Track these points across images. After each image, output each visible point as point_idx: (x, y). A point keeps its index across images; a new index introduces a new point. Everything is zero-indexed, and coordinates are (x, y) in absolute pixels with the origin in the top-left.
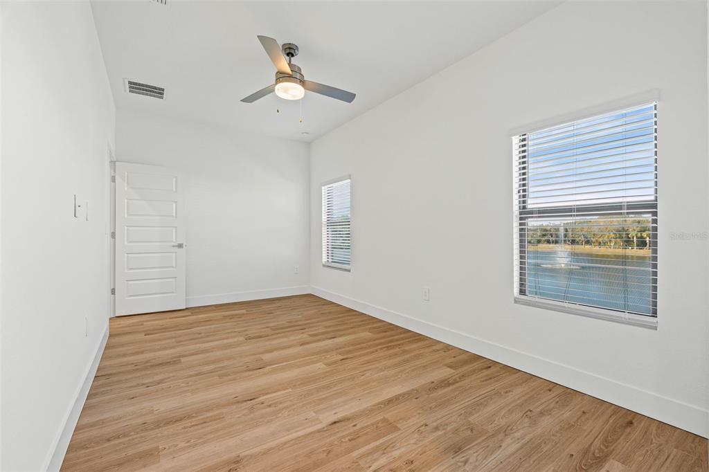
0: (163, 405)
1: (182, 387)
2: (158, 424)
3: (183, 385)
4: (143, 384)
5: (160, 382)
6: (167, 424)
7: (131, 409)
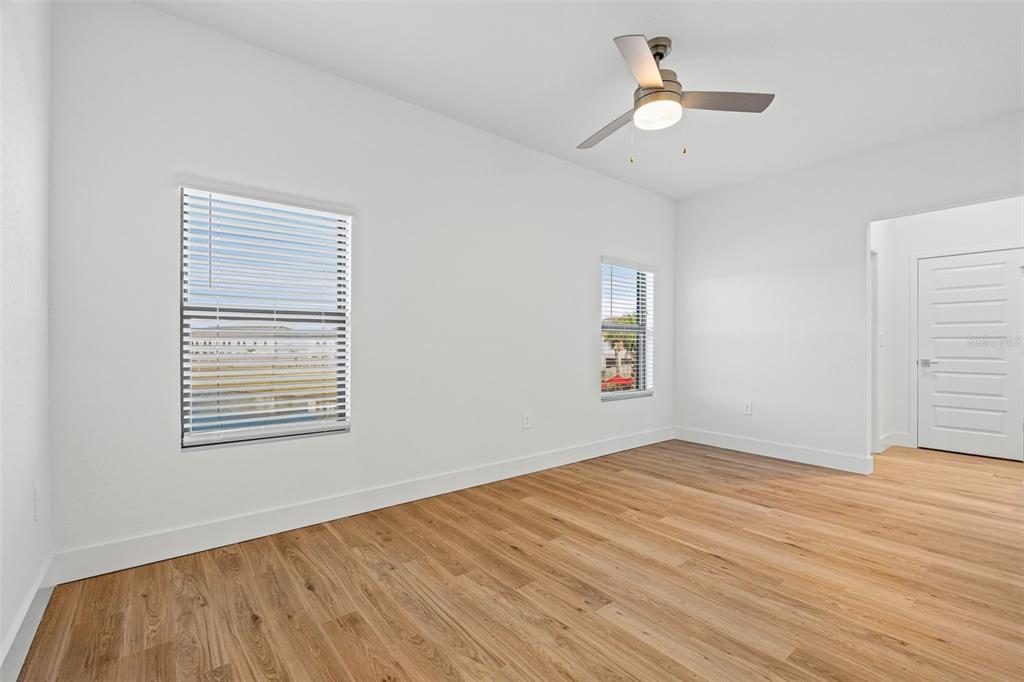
0: (897, 601)
1: (846, 604)
2: (918, 586)
3: (843, 607)
4: (909, 655)
5: (874, 637)
6: (907, 581)
7: (946, 624)
